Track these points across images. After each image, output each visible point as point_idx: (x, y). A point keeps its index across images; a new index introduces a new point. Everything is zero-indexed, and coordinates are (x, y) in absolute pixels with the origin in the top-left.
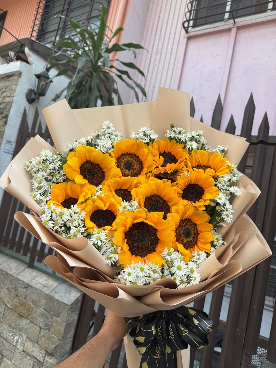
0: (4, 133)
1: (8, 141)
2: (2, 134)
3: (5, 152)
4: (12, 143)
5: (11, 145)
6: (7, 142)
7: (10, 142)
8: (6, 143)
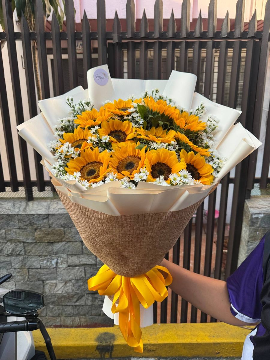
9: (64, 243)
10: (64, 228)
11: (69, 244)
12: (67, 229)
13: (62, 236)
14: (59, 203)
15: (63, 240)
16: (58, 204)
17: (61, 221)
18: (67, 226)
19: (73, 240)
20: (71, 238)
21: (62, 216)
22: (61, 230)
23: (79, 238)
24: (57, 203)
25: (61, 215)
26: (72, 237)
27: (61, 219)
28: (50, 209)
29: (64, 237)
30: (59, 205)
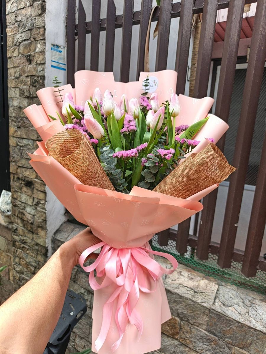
0: (45, 30)
1: (54, 45)
2: (42, 33)
3: (52, 66)
4: (60, 49)
5: (61, 52)
6: (52, 47)
7: (58, 46)
8: (52, 49)
9: (176, 342)
10: (181, 319)
11: (182, 348)
12: (185, 324)
13: (175, 330)
14: (182, 273)
15: (176, 337)
16: (181, 275)
17: (178, 307)
18: (186, 319)
19: (191, 346)
20: (188, 341)
21: (181, 300)
22: (176, 320)
23: (201, 348)
24: (181, 272)
25: (181, 298)
26: (191, 341)
27: (179, 304)
28: (167, 280)
29: (178, 333)
30: (182, 277)
